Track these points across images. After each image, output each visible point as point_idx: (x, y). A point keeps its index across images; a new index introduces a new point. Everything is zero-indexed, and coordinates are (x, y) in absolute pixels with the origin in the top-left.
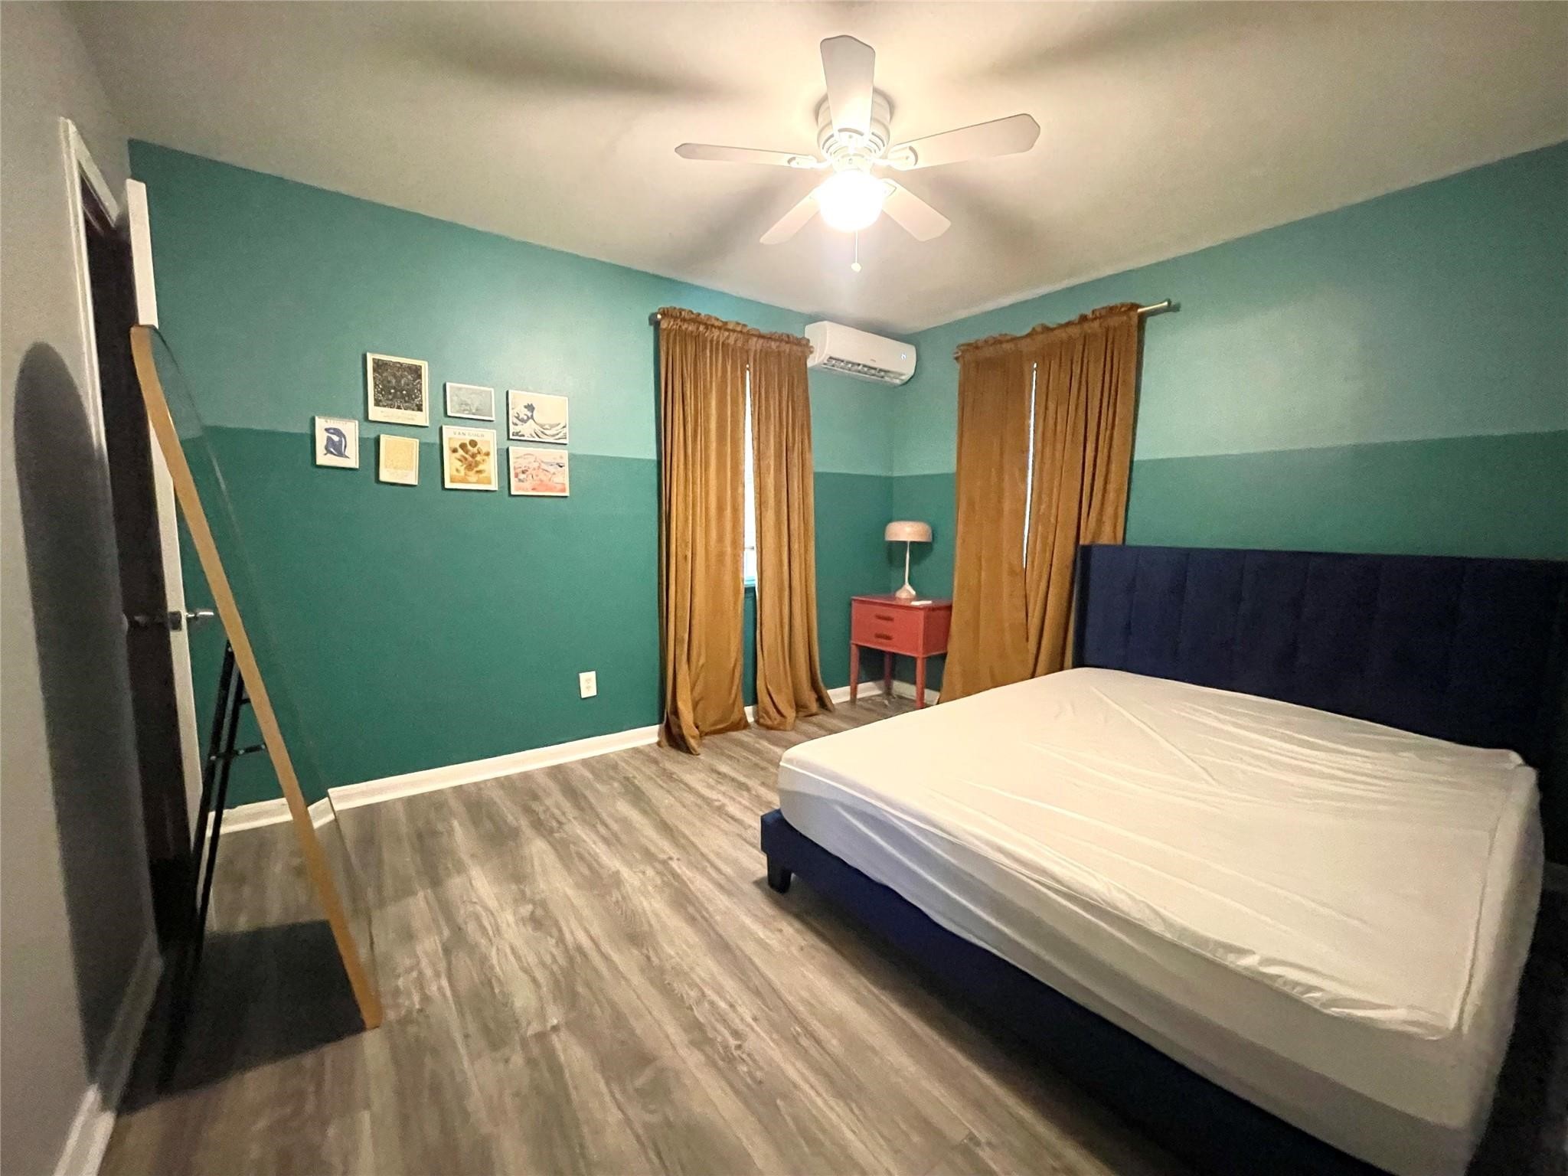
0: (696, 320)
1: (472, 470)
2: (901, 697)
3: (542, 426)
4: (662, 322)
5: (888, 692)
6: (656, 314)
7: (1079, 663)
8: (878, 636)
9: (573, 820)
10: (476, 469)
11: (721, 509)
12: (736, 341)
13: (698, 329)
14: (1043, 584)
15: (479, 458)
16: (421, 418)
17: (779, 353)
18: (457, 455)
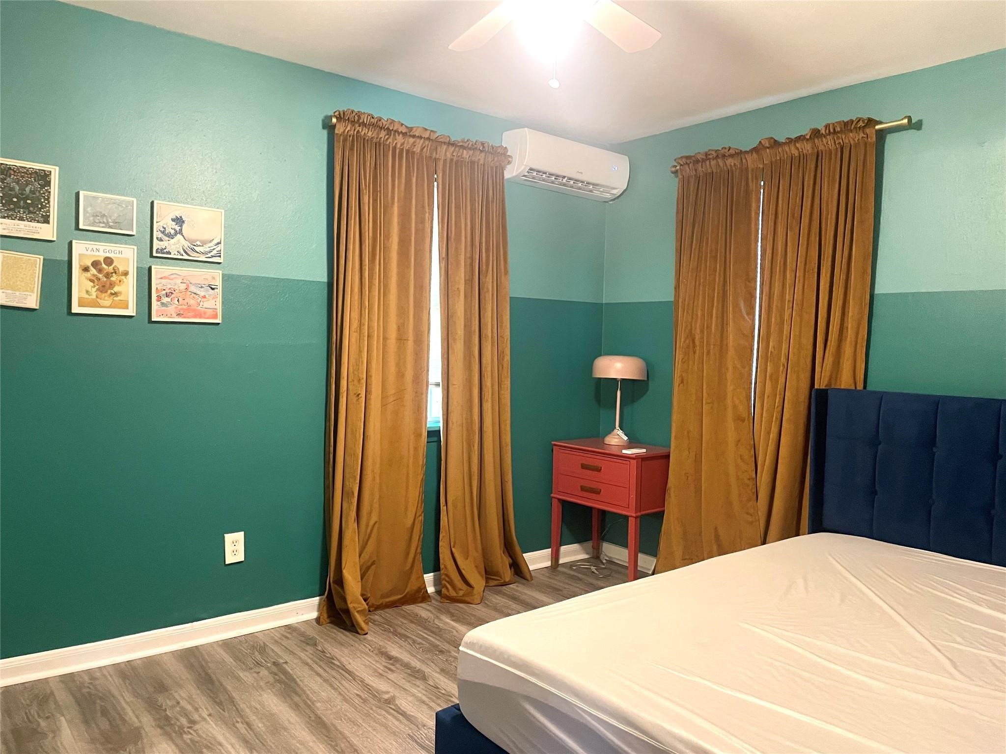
0: (377, 125)
1: (106, 292)
2: (610, 562)
3: (192, 242)
4: (337, 126)
5: (596, 556)
6: (331, 117)
7: (817, 527)
8: (583, 489)
9: (208, 718)
10: (109, 291)
11: (401, 339)
12: (422, 149)
13: (378, 134)
14: (774, 430)
15: (114, 278)
16: (47, 231)
17: (473, 163)
18: (88, 275)
